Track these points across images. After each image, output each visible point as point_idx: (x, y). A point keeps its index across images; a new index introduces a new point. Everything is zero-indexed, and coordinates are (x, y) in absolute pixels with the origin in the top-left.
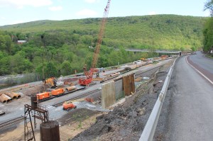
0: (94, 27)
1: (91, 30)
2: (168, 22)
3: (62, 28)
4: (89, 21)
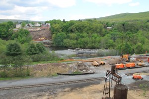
3: (138, 19)
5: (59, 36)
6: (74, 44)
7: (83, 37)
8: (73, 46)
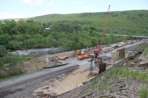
0: (88, 19)
1: (87, 21)
2: (141, 15)
3: (67, 19)
4: (84, 15)
5: (3, 38)
6: (20, 45)
7: (29, 38)
8: (20, 47)
